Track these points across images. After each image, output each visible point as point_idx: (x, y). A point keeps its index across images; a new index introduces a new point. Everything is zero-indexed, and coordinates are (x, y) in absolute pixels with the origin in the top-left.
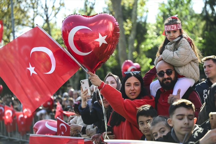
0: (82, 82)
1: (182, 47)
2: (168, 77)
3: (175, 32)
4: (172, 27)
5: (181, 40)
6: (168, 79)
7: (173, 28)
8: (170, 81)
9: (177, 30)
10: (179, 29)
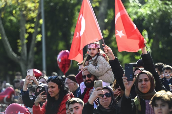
0: (28, 71)
1: (100, 63)
2: (88, 79)
3: (94, 49)
4: (92, 45)
5: (98, 58)
6: (89, 80)
7: (93, 47)
8: (90, 82)
9: (96, 48)
10: (97, 47)
